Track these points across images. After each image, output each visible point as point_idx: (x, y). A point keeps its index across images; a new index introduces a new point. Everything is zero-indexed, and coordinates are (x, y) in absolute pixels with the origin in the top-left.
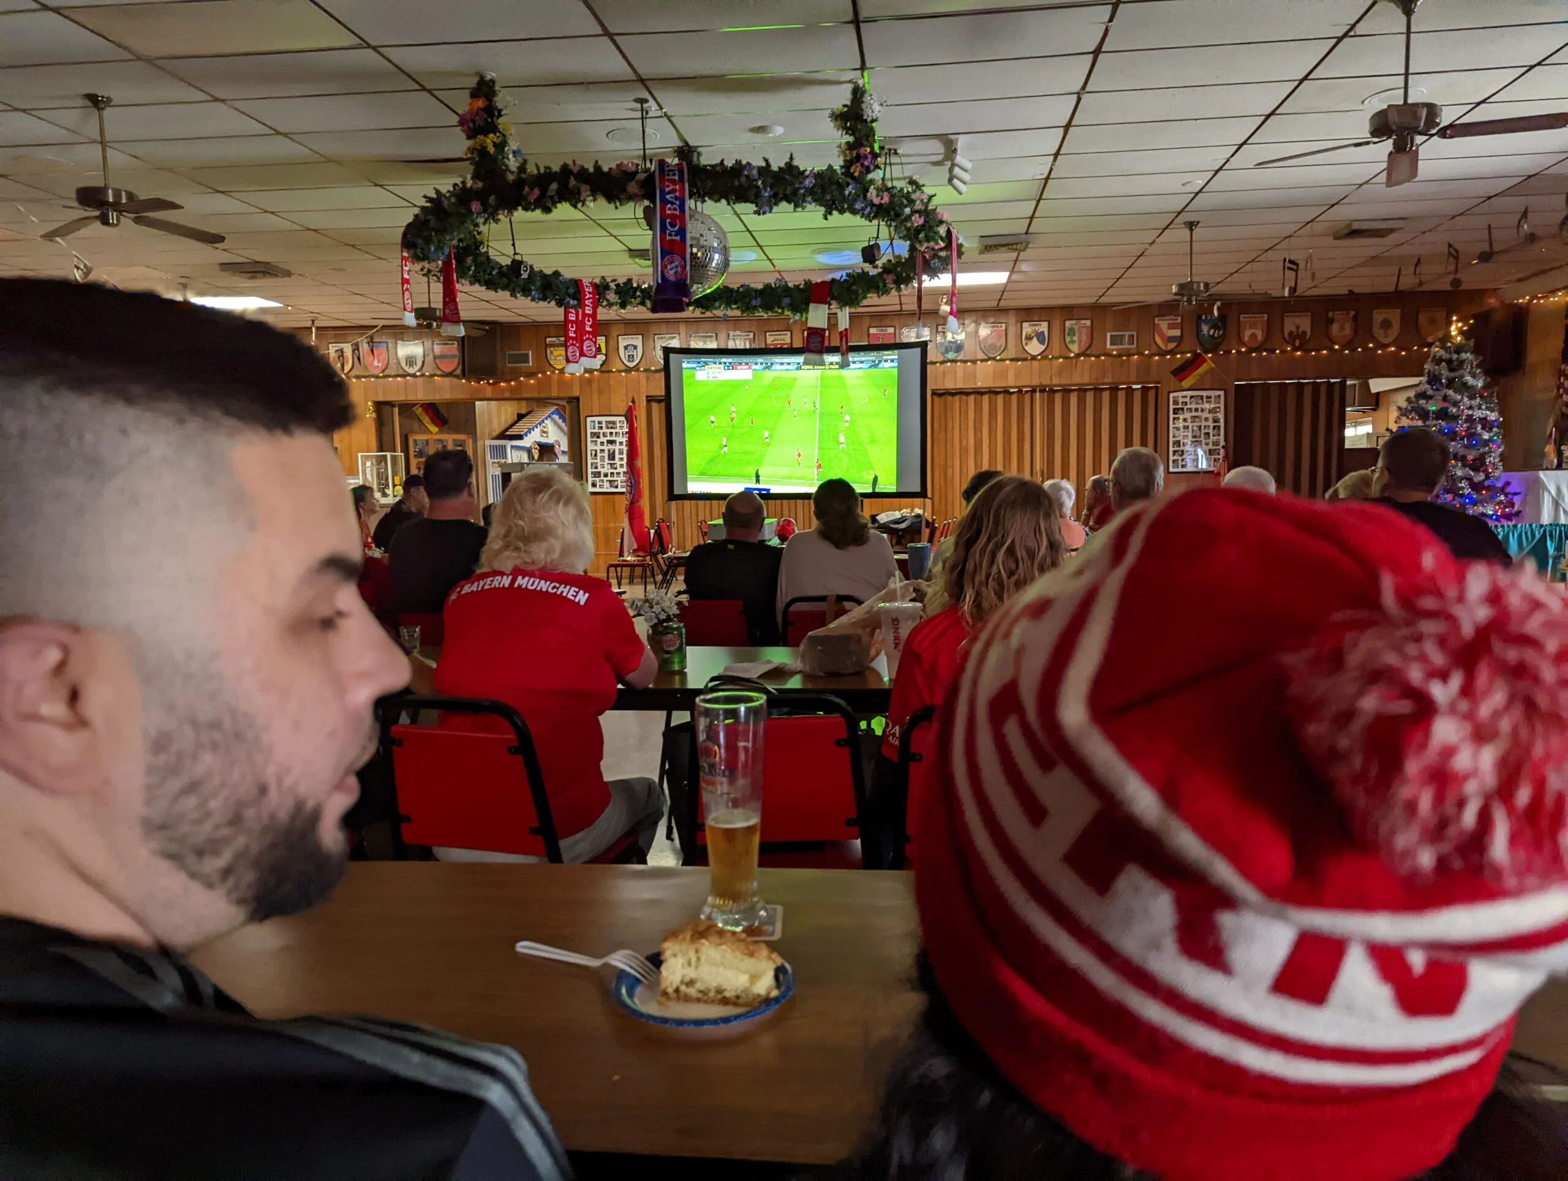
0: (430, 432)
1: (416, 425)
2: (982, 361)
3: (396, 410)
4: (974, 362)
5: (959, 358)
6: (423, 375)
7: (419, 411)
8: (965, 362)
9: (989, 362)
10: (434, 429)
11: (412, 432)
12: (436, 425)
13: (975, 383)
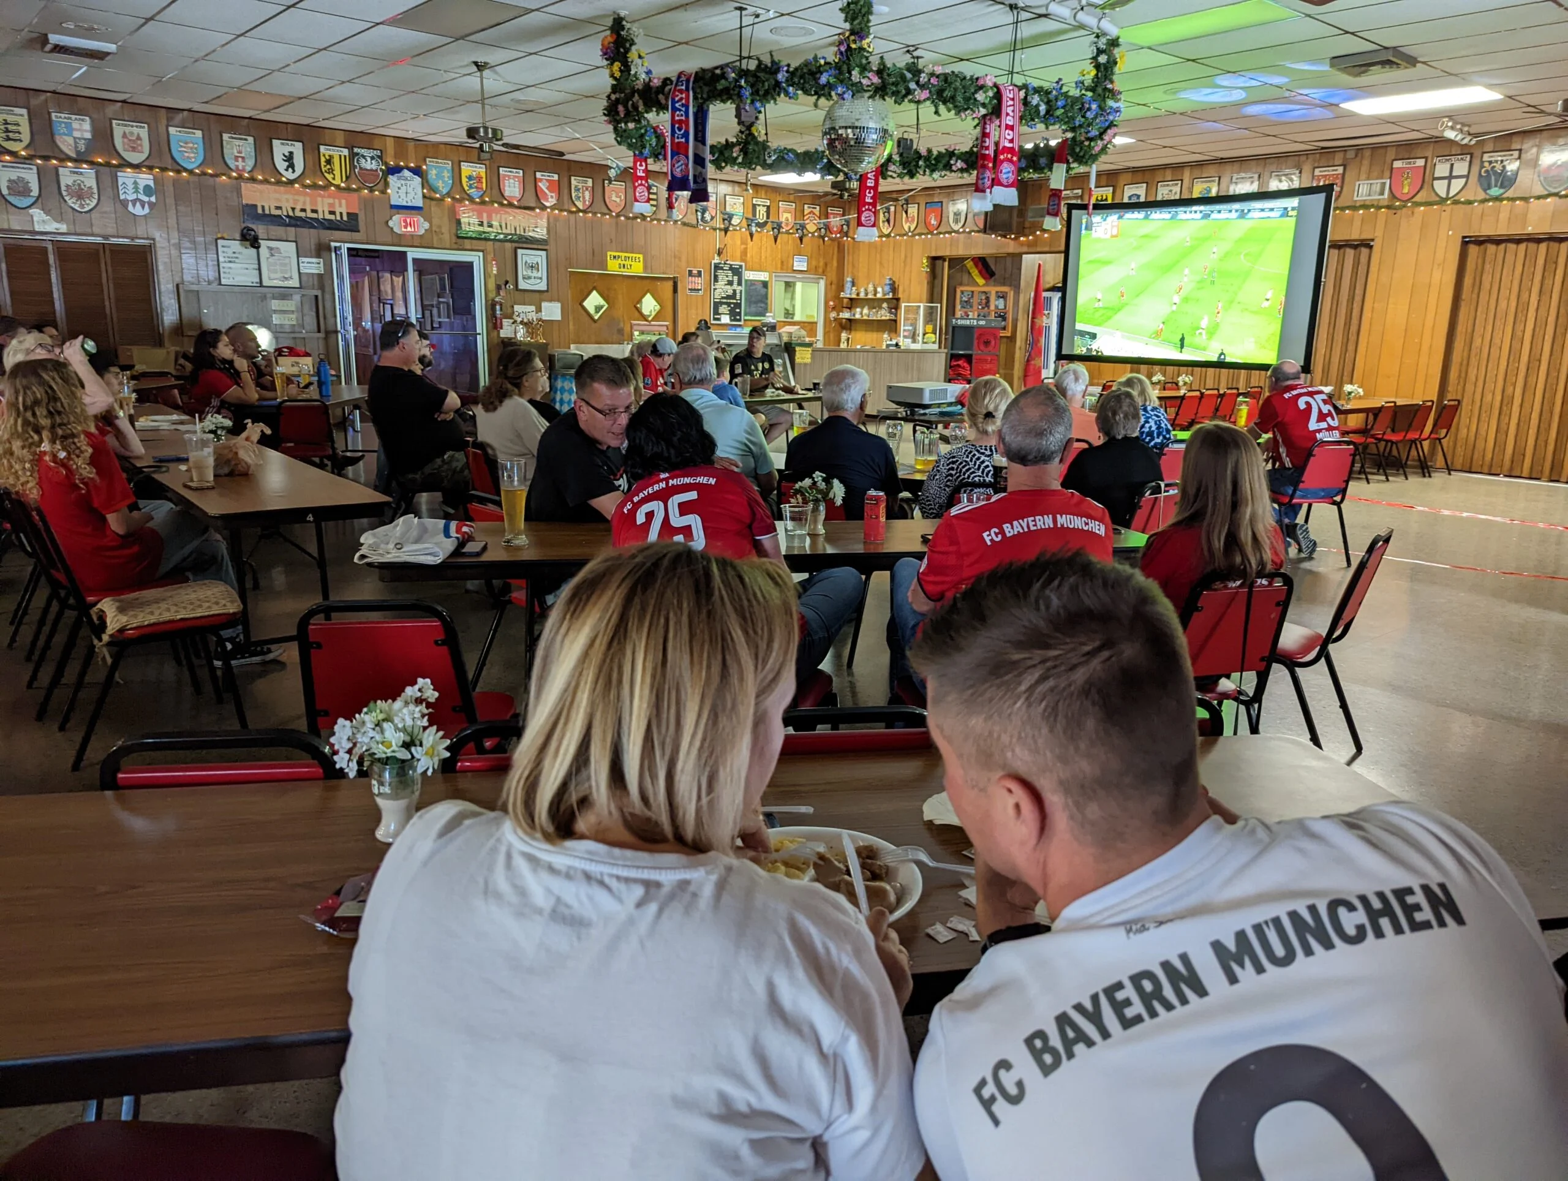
0: (977, 284)
1: (965, 278)
2: (1539, 198)
3: (946, 264)
4: (1525, 199)
5: (1505, 196)
6: (964, 232)
7: (969, 264)
8: (1513, 199)
9: (1549, 200)
10: (981, 281)
11: (961, 284)
12: (984, 278)
13: (1524, 227)
